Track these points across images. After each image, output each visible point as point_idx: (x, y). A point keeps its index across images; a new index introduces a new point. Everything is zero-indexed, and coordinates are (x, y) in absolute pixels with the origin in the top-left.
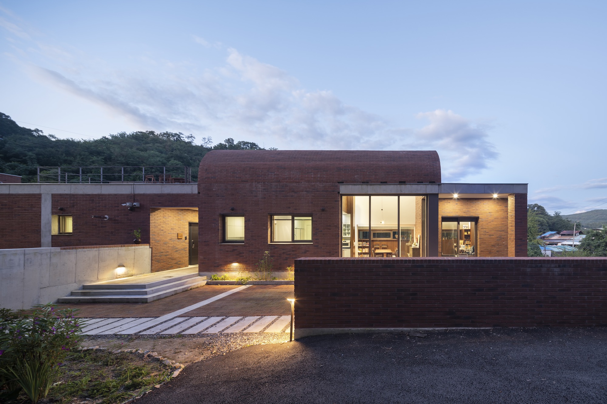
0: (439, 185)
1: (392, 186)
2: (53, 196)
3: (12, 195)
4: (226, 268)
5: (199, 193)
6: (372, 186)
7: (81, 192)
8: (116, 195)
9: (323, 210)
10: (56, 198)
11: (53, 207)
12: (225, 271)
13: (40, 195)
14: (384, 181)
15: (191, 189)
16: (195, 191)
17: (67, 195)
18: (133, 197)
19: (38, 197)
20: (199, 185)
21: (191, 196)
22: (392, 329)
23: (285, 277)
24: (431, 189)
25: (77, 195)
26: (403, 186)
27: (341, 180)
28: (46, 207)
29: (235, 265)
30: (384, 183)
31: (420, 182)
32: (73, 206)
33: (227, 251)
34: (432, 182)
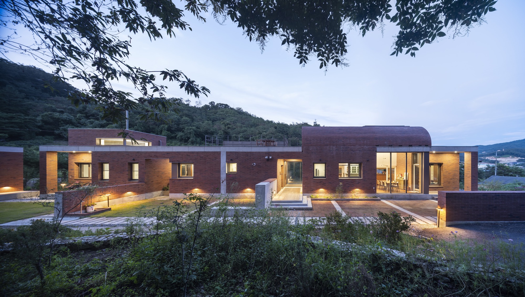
0: (430, 147)
1: (405, 148)
2: (227, 153)
3: (206, 152)
4: (316, 191)
5: (302, 151)
6: (394, 148)
7: (241, 151)
8: (259, 152)
9: (368, 161)
10: (228, 154)
11: (227, 159)
12: (316, 193)
13: (220, 152)
14: (401, 145)
15: (298, 149)
16: (301, 151)
17: (234, 152)
18: (269, 154)
19: (219, 153)
20: (302, 147)
21: (299, 153)
22: (487, 222)
23: (347, 196)
24: (426, 149)
25: (239, 152)
26: (411, 148)
27: (377, 145)
28: (223, 159)
29: (322, 190)
30: (401, 146)
31: (420, 146)
32: (237, 158)
33: (318, 183)
34: (426, 146)
